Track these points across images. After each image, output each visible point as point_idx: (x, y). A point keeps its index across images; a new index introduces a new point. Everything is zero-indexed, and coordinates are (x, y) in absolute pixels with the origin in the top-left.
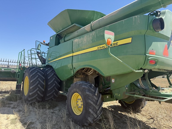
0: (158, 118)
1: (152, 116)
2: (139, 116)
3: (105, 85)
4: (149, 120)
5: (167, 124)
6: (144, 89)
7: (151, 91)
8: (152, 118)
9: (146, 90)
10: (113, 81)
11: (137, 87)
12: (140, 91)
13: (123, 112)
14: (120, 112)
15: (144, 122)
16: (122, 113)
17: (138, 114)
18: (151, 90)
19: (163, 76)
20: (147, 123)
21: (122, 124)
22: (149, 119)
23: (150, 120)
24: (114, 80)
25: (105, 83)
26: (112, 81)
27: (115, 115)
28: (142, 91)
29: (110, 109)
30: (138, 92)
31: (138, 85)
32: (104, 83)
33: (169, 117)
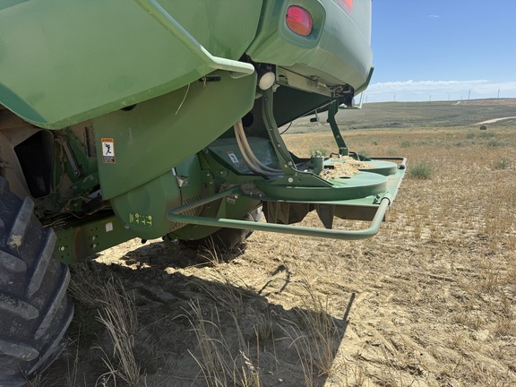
0: (297, 262)
1: (280, 258)
2: (239, 271)
3: (82, 176)
4: (273, 278)
5: (329, 280)
6: (256, 174)
7: (291, 180)
8: (281, 268)
9: (265, 177)
10: (108, 150)
11: (228, 166)
12: (243, 187)
13: (183, 267)
14: (171, 270)
15: (260, 292)
16: (182, 271)
17: (236, 261)
18: (291, 175)
19: (313, 116)
20: (268, 295)
21: (178, 328)
22: (273, 274)
23: (276, 276)
24: (111, 144)
25: (80, 167)
26: (105, 150)
27: (152, 289)
28: (252, 186)
29: (133, 267)
30: (234, 193)
31: (233, 159)
32: (75, 168)
33: (326, 248)
